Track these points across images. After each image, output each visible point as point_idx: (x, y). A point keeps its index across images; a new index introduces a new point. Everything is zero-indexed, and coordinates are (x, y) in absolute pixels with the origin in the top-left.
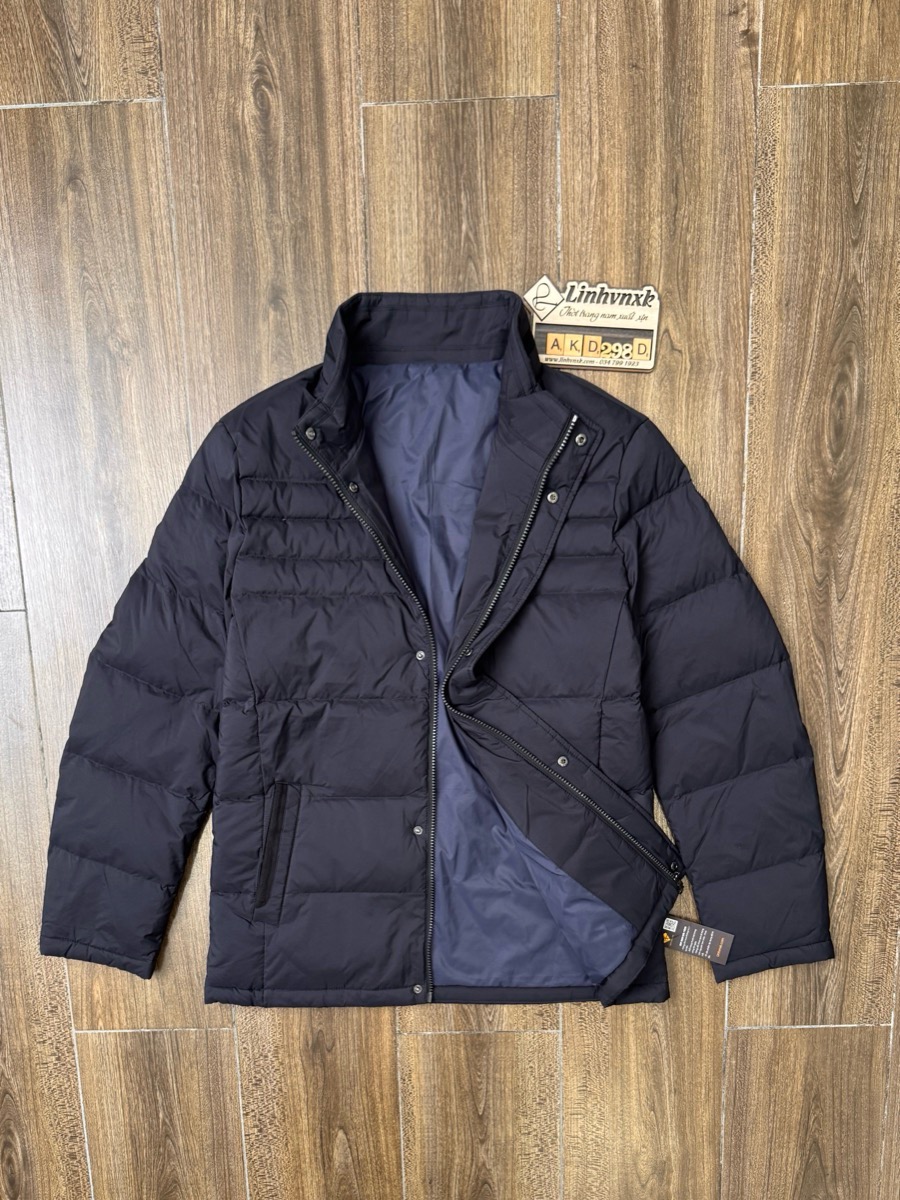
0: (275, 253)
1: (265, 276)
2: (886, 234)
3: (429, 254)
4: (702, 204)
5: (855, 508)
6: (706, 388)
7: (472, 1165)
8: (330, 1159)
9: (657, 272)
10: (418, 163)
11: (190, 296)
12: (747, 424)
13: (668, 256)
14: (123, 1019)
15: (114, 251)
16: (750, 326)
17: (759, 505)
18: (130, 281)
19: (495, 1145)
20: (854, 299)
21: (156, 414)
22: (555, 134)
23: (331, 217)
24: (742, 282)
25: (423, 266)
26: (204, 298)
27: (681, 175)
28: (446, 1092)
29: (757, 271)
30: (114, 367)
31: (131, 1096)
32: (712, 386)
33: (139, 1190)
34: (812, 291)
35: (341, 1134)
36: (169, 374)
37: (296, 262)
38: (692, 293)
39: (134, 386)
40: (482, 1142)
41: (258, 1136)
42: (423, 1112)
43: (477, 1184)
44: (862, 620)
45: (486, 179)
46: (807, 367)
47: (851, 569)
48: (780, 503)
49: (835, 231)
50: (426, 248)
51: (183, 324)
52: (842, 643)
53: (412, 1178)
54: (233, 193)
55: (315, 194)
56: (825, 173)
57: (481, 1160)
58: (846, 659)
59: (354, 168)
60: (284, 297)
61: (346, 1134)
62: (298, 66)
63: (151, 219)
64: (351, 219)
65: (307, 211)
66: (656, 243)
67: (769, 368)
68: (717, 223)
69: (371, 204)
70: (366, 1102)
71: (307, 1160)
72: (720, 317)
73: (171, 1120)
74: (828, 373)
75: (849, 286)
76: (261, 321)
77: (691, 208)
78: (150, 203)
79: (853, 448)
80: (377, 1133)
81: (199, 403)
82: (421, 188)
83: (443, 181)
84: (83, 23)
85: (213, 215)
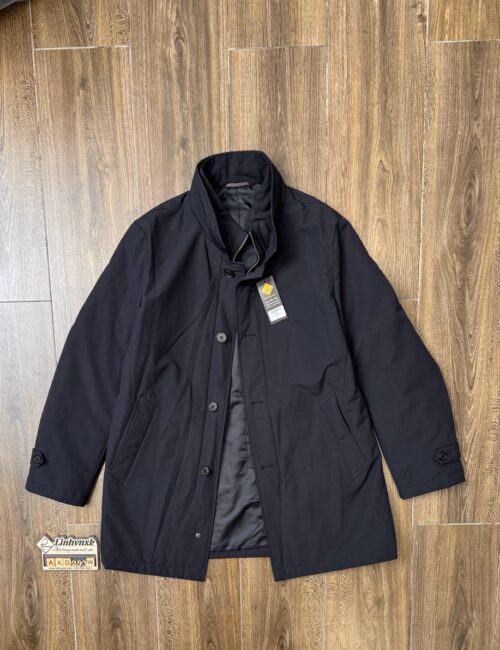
2: (491, 114)
22: (325, 64)
37: (194, 126)
38: (394, 143)
62: (197, 31)
63: (122, 104)
78: (122, 96)
84: (90, 8)
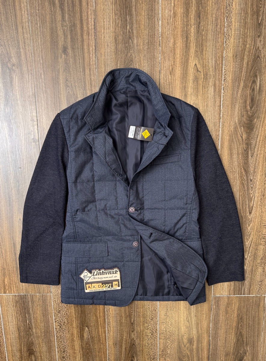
0: (64, 35)
1: (61, 43)
3: (116, 37)
4: (208, 22)
5: (257, 126)
6: (208, 84)
7: (129, 339)
8: (83, 336)
9: (193, 45)
10: (113, 5)
11: (35, 49)
12: (222, 97)
13: (197, 39)
14: (15, 290)
15: (10, 33)
16: (224, 64)
17: (225, 124)
18: (15, 44)
19: (137, 332)
20: (258, 55)
21: (24, 89)
23: (83, 23)
24: (221, 49)
25: (114, 40)
26: (40, 50)
27: (201, 11)
28: (121, 315)
29: (226, 45)
30: (10, 72)
31: (18, 315)
32: (210, 84)
33: (21, 345)
34: (244, 52)
35: (86, 328)
36: (28, 76)
39: (17, 79)
40: (133, 331)
41: (59, 329)
42: (113, 322)
43: (131, 345)
44: (259, 163)
45: (136, 11)
46: (242, 78)
47: (256, 145)
48: (232, 123)
49: (252, 32)
50: (115, 34)
51: (33, 59)
52: (252, 170)
53: (110, 343)
54: (50, 14)
55: (78, 15)
56: (249, 12)
57: (132, 337)
58: (254, 176)
59: (91, 6)
60: (67, 50)
61: (88, 328)
64: (90, 24)
65: (75, 21)
66: (192, 35)
67: (229, 78)
68: (213, 28)
69: (97, 19)
70: (95, 318)
71: (76, 337)
72: (213, 60)
73: (31, 323)
74: (249, 80)
75: (256, 51)
76: (59, 58)
77: (205, 23)
79: (257, 106)
80: (98, 328)
81: (39, 86)
82: (114, 14)
83: (121, 12)
85: (43, 22)
